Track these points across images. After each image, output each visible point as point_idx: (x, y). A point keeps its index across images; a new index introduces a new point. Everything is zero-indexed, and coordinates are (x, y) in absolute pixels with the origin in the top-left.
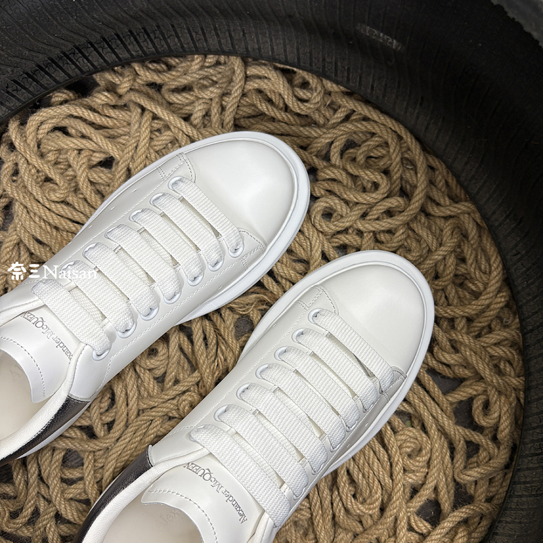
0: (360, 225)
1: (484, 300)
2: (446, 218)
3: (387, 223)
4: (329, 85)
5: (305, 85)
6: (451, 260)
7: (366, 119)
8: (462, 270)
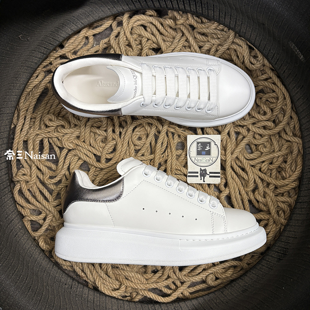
0: (250, 127)
1: (286, 182)
3: (262, 131)
4: (266, 62)
5: (255, 57)
6: (281, 159)
7: (274, 83)
8: (283, 166)
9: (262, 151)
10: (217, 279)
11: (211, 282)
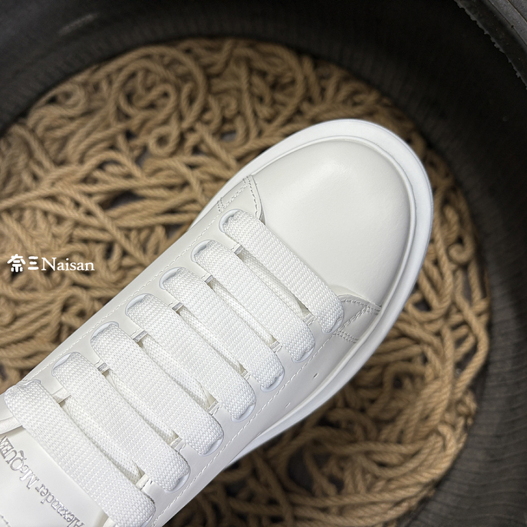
2: (227, 64)
3: (197, 107)
5: (68, 95)
6: (256, 80)
9: (233, 112)
10: (460, 241)
11: (464, 254)
